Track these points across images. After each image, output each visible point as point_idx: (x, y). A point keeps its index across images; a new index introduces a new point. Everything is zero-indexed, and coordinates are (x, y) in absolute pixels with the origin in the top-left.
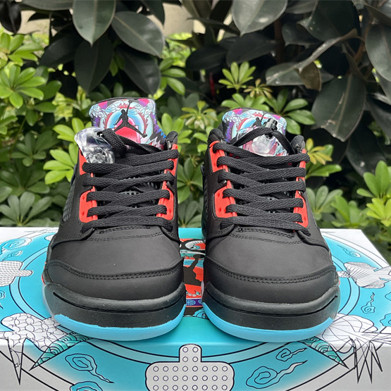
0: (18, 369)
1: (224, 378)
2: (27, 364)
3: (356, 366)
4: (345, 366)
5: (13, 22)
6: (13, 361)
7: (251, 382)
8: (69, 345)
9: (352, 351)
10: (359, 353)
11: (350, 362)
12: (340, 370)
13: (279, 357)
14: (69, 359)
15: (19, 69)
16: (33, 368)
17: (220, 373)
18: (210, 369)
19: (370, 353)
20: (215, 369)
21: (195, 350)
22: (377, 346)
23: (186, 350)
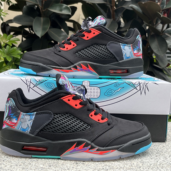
0: (29, 87)
1: (97, 92)
2: (32, 86)
3: (140, 89)
4: (137, 89)
5: (7, 32)
6: (27, 85)
7: (106, 94)
8: (46, 80)
9: (139, 84)
10: (141, 85)
11: (138, 88)
12: (135, 90)
13: (115, 86)
14: (46, 84)
15: (10, 47)
16: (34, 87)
17: (96, 91)
18: (92, 89)
19: (145, 85)
20: (94, 89)
21: (88, 82)
22: (147, 83)
23: (84, 82)
